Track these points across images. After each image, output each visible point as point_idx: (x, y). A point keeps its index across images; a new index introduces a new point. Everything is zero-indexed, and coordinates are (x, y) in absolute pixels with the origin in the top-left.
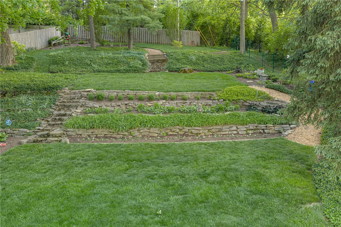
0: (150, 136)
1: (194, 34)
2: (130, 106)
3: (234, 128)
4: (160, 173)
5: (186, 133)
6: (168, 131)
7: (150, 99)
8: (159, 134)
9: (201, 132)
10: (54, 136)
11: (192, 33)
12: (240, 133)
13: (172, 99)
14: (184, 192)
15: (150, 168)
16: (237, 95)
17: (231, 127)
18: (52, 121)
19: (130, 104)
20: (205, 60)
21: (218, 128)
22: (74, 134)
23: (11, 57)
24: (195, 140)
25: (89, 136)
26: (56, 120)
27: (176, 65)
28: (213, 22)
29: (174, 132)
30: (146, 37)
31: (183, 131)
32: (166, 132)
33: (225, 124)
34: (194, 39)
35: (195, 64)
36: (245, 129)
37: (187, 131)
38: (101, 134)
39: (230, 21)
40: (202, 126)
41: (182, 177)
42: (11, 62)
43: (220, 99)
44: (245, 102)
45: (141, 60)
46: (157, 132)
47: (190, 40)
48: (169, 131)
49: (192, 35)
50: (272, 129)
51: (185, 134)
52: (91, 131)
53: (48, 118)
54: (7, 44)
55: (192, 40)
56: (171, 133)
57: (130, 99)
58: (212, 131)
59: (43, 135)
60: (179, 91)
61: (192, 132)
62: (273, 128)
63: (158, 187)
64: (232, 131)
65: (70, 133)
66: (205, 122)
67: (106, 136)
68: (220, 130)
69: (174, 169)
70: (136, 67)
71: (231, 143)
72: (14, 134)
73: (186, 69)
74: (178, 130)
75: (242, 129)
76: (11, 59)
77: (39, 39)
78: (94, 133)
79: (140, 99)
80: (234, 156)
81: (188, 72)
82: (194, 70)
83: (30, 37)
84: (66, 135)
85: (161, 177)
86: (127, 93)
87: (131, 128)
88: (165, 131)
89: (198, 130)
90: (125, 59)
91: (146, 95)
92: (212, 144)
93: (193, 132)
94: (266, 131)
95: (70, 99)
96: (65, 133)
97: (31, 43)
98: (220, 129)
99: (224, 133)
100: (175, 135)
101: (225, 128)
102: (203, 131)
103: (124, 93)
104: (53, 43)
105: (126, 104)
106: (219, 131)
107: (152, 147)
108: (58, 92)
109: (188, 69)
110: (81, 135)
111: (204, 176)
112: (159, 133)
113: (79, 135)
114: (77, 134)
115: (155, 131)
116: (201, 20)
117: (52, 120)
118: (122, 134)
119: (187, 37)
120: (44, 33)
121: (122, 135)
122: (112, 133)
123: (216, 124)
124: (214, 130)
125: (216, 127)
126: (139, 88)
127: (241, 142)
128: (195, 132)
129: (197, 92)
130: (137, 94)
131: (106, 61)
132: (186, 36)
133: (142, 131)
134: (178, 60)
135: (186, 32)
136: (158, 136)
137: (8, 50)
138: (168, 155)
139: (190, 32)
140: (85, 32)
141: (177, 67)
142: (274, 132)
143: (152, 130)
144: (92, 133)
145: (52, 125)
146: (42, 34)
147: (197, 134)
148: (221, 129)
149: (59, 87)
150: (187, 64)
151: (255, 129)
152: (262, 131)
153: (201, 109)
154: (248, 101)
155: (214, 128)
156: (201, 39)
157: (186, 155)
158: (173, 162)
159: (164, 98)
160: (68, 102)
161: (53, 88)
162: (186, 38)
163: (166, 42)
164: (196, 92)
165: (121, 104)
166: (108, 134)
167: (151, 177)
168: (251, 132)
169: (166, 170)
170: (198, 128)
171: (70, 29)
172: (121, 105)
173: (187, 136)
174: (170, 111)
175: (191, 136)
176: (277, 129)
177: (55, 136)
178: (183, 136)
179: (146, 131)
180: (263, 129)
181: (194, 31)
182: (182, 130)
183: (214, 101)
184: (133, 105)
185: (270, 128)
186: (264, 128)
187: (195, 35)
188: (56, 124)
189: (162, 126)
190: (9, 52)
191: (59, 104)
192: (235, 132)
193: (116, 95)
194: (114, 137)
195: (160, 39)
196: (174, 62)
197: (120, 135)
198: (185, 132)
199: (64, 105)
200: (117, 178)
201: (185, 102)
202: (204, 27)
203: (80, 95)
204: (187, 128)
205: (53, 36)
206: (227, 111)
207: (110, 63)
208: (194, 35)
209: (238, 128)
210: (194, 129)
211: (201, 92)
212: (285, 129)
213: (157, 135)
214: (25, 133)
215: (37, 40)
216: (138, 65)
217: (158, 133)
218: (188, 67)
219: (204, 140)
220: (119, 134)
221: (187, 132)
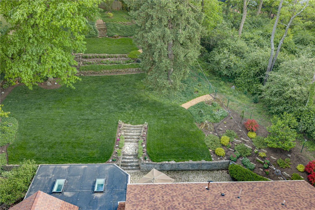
2: (98, 60)
3: (132, 69)
4: (112, 84)
7: (104, 57)
13: (112, 57)
14: (118, 89)
15: (109, 83)
16: (134, 56)
20: (124, 29)
24: (120, 73)
33: (129, 68)
35: (119, 32)
40: (122, 69)
41: (118, 85)
43: (128, 57)
44: (137, 59)
45: (95, 30)
47: (116, 7)
49: (117, 3)
51: (117, 72)
56: (113, 71)
60: (114, 54)
63: (112, 88)
65: (82, 72)
66: (123, 67)
68: (128, 70)
70: (93, 35)
71: (130, 75)
73: (116, 36)
75: (134, 70)
79: (101, 57)
80: (130, 79)
81: (117, 37)
82: (119, 36)
85: (112, 85)
86: (96, 55)
87: (101, 70)
92: (125, 75)
102: (123, 70)
103: (94, 55)
105: (96, 60)
107: (108, 76)
111: (123, 85)
115: (108, 71)
123: (127, 68)
126: (100, 53)
127: (133, 74)
130: (99, 55)
133: (104, 71)
134: (111, 29)
136: (109, 73)
138: (113, 79)
141: (112, 34)
144: (89, 72)
147: (121, 72)
150: (116, 32)
153: (122, 63)
155: (126, 69)
157: (118, 79)
159: (109, 57)
163: (103, 7)
164: (120, 54)
167: (110, 85)
168: (137, 70)
169: (114, 83)
173: (118, 72)
174: (112, 63)
183: (126, 58)
187: (119, 4)
189: (110, 69)
192: (132, 71)
193: (92, 56)
197: (98, 73)
200: (102, 86)
201: (116, 58)
203: (79, 56)
206: (130, 63)
211: (122, 54)
218: (117, 34)
219: (123, 74)
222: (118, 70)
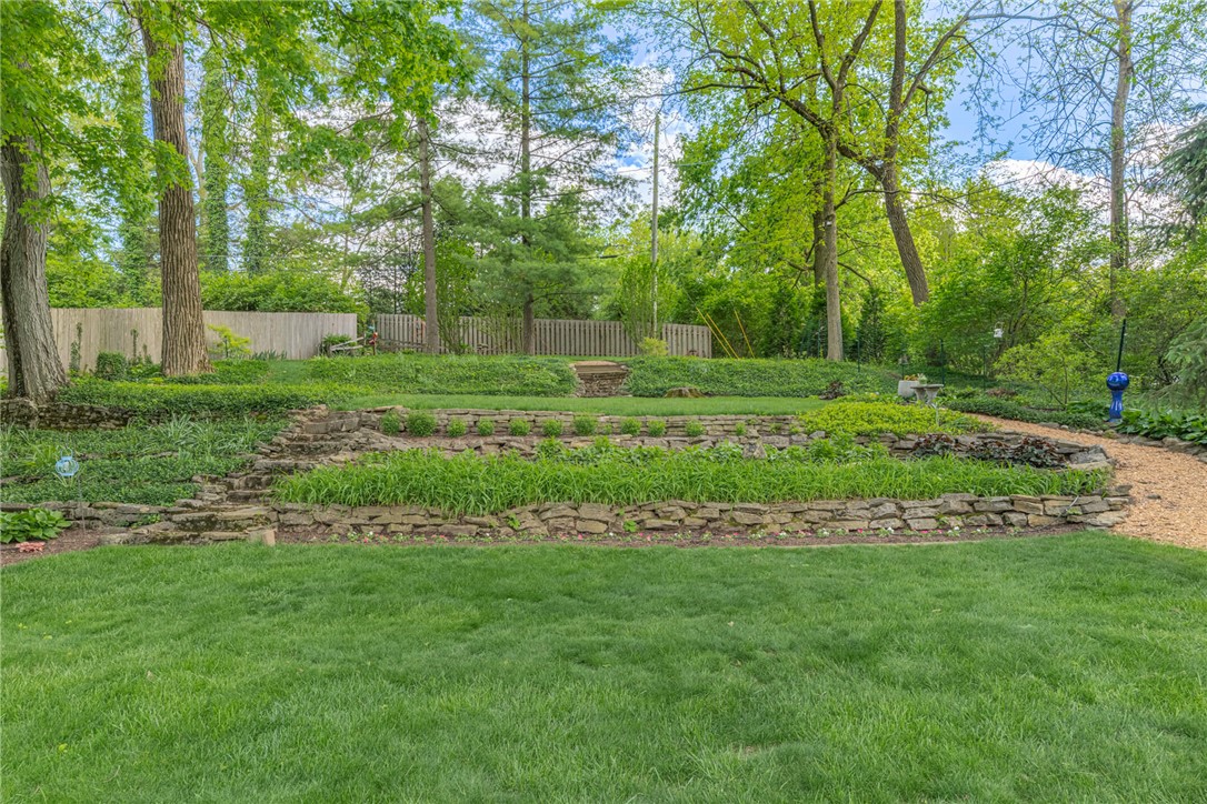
0: (579, 532)
1: (695, 333)
2: (511, 447)
3: (890, 508)
4: (627, 637)
5: (712, 525)
6: (646, 515)
7: (581, 432)
8: (613, 524)
9: (767, 519)
10: (231, 524)
11: (690, 330)
12: (914, 524)
13: (654, 434)
15: (578, 623)
17: (876, 506)
18: (247, 486)
19: (512, 443)
20: (737, 373)
21: (829, 507)
22: (305, 523)
23: (198, 354)
24: (749, 542)
25: (357, 527)
26: (259, 484)
27: (654, 381)
28: (745, 301)
29: (668, 518)
30: (573, 341)
31: (699, 514)
32: (636, 519)
33: (853, 494)
34: (695, 345)
35: (707, 380)
36: (931, 512)
37: (716, 515)
38: (402, 524)
39: (790, 296)
40: (771, 500)
41: (742, 656)
42: (195, 367)
43: (814, 431)
44: (902, 438)
45: (557, 372)
46: (606, 519)
47: (685, 349)
48: (650, 515)
49: (690, 336)
50: (1038, 509)
51: (709, 527)
52: (368, 511)
53: (232, 477)
54: (190, 318)
55: (690, 349)
56: (657, 523)
57: (515, 432)
58: (808, 517)
59: (192, 522)
60: (674, 414)
61: (733, 519)
62: (1041, 506)
64: (881, 518)
65: (291, 518)
67: (419, 530)
68: (839, 516)
69: (692, 627)
70: (542, 386)
71: (897, 551)
72: (98, 519)
73: (685, 390)
74: (682, 514)
75: (920, 512)
76: (197, 360)
77: (296, 335)
78: (375, 521)
79: (549, 433)
81: (690, 396)
82: (707, 393)
83: (272, 326)
84: (276, 524)
85: (629, 656)
86: (507, 417)
87: (511, 505)
88: (635, 516)
89: (755, 511)
90: (511, 369)
91: (569, 424)
92: (827, 554)
93: (738, 520)
94: (1014, 518)
95: (324, 431)
96: (273, 516)
97: (271, 340)
98: (838, 510)
99: (853, 525)
100: (672, 529)
101: (852, 507)
102: (775, 520)
103: (497, 418)
104: (333, 348)
105: (501, 445)
106: (833, 519)
107: (584, 557)
108: (292, 414)
109: (690, 390)
110: (329, 525)
112: (611, 521)
113: (324, 527)
114: (314, 523)
115: (596, 514)
116: (713, 299)
117: (247, 484)
118: (475, 524)
119: (677, 340)
120: (311, 323)
121: (474, 527)
122: (439, 521)
123: (819, 495)
124: (813, 516)
125: (822, 504)
128: (747, 519)
129: (733, 417)
130: (538, 419)
131: (460, 372)
132: (674, 338)
133: (549, 514)
134: (658, 371)
135: (674, 328)
136: (607, 531)
137: (191, 333)
138: (652, 578)
139: (684, 329)
140: (420, 332)
141: (659, 385)
142: (1045, 521)
143: (585, 510)
144: (371, 518)
145: (240, 497)
146: (305, 324)
147: (754, 527)
148: (840, 512)
149: (297, 400)
150: (684, 381)
151: (967, 512)
152: (998, 520)
153: (757, 451)
154: (910, 436)
155: (815, 512)
156: (714, 339)
157: (729, 580)
158: (681, 604)
159: (627, 430)
160: (315, 440)
161: (279, 403)
162: (674, 343)
164: (729, 417)
165: (486, 444)
166: (425, 522)
168: (956, 522)
169: (654, 627)
170: (758, 506)
171: (383, 324)
172: (483, 447)
173: (717, 531)
175: (730, 533)
176: (1058, 512)
177: (236, 526)
178: (702, 533)
179: (564, 513)
180: (1000, 513)
181: (695, 327)
182: (695, 511)
183: (793, 437)
184: (522, 446)
185: (1027, 507)
186: (1005, 506)
187: (699, 337)
188: (256, 496)
189: (623, 497)
190: (193, 340)
191: (284, 441)
192: (898, 523)
193: (472, 423)
194: (446, 531)
195: (608, 347)
196: (649, 374)
197: (469, 526)
198: (709, 520)
199: (301, 446)
201: (696, 439)
202: (721, 313)
203: (357, 419)
204: (714, 504)
205: (334, 334)
207: (471, 377)
208: (695, 336)
209: (902, 509)
210: (741, 509)
211: (744, 417)
212: (1087, 508)
213: (603, 527)
214: (134, 518)
215: (290, 340)
216: (549, 382)
217: (607, 523)
218: (689, 386)
219: (787, 544)
220: (467, 523)
221: (715, 520)
222: (713, 509)
